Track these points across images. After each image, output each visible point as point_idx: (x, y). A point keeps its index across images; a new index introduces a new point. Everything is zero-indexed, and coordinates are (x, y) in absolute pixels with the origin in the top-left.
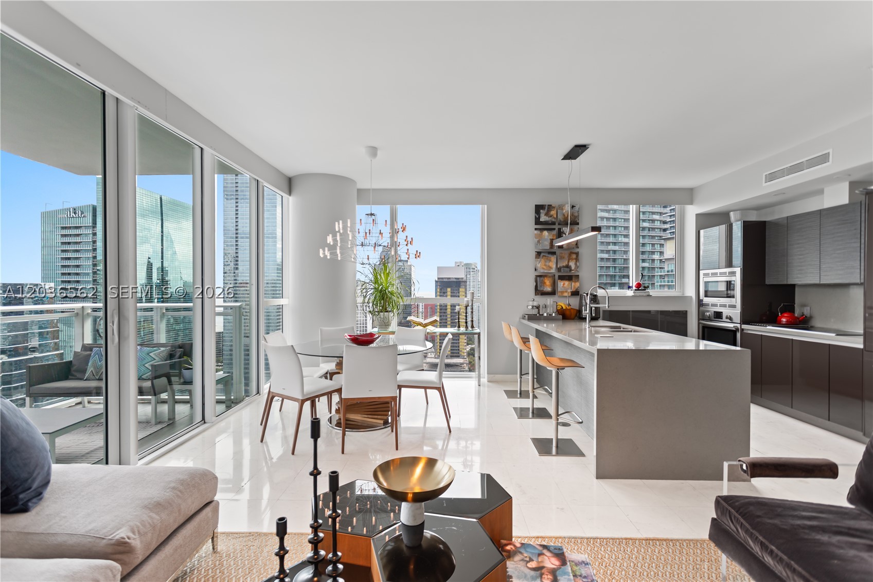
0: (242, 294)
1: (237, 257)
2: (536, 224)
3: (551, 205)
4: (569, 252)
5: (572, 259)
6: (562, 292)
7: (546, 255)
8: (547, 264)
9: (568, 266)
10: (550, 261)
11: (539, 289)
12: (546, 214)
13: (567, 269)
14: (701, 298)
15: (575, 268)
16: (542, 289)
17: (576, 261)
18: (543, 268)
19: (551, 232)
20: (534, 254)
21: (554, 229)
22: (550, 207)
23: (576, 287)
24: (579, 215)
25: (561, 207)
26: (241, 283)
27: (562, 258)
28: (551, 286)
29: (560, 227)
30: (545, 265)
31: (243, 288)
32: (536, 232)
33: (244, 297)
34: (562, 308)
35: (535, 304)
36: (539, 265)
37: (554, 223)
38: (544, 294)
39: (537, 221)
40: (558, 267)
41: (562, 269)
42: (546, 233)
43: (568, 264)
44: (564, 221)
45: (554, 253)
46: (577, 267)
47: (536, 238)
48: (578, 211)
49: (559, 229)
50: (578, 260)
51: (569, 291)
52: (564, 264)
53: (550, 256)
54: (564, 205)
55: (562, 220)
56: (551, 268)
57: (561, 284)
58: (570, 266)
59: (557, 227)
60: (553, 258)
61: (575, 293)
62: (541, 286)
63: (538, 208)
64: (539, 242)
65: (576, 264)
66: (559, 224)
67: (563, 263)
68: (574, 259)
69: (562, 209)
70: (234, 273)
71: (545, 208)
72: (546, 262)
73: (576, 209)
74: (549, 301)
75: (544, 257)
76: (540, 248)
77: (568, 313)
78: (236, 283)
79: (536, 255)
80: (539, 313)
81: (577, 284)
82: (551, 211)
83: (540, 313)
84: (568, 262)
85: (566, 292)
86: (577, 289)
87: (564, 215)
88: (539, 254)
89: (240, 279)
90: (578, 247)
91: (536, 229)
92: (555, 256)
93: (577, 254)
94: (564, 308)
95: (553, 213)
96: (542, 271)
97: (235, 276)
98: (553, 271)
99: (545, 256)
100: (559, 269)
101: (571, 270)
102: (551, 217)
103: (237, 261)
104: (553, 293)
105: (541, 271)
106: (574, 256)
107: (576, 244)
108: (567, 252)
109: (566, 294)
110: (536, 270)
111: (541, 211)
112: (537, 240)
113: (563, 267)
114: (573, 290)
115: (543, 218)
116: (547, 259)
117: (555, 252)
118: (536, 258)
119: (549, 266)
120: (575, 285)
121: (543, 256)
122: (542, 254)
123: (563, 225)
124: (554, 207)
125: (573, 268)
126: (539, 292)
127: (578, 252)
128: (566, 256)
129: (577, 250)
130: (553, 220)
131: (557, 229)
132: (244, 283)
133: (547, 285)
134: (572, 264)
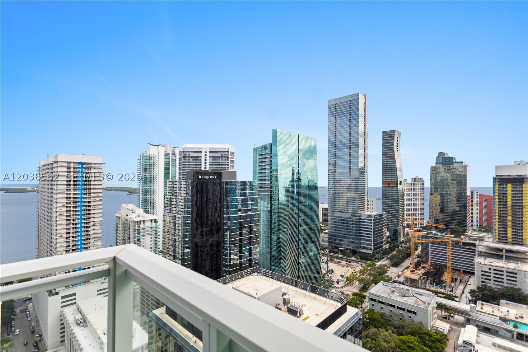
0: (338, 187)
1: (336, 165)
26: (338, 180)
31: (339, 183)
33: (340, 189)
70: (334, 174)
78: (335, 180)
89: (337, 178)
97: (334, 176)
103: (335, 167)
132: (339, 180)
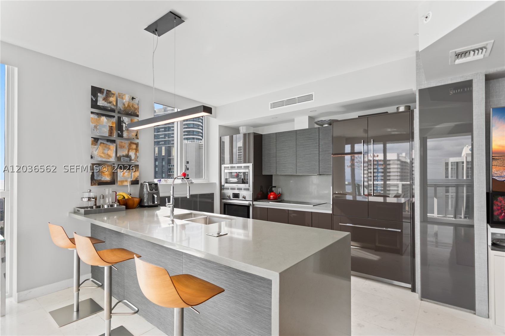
2: (92, 107)
3: (110, 91)
4: (129, 142)
5: (132, 149)
6: (122, 182)
7: (104, 142)
8: (106, 152)
9: (128, 156)
10: (109, 149)
11: (95, 178)
12: (105, 99)
13: (126, 158)
14: (223, 184)
15: (135, 158)
16: (99, 179)
17: (136, 152)
18: (101, 157)
19: (110, 119)
20: (91, 140)
21: (114, 117)
22: (109, 93)
23: (136, 176)
24: (139, 108)
25: (121, 96)
27: (122, 147)
28: (110, 175)
29: (119, 115)
30: (103, 153)
32: (92, 116)
34: (124, 198)
35: (92, 195)
36: (96, 153)
37: (113, 111)
38: (102, 183)
39: (94, 104)
40: (118, 156)
41: (122, 158)
42: (104, 119)
43: (128, 154)
44: (124, 110)
45: (113, 141)
46: (137, 157)
47: (92, 123)
48: (138, 104)
49: (119, 118)
50: (138, 150)
51: (129, 180)
52: (125, 153)
53: (109, 143)
54: (124, 95)
55: (122, 109)
56: (110, 156)
57: (122, 174)
58: (130, 156)
59: (116, 115)
60: (113, 146)
61: (135, 182)
62: (98, 176)
63: (95, 91)
64: (96, 127)
65: (136, 154)
66: (119, 113)
67: (122, 152)
68: (134, 149)
69: (122, 99)
71: (103, 93)
72: (104, 150)
73: (136, 101)
74: (108, 190)
75: (102, 145)
76: (97, 134)
77: (130, 203)
79: (92, 141)
80: (96, 205)
81: (137, 174)
82: (110, 97)
83: (98, 205)
84: (128, 151)
85: (126, 181)
86: (137, 178)
87: (124, 104)
88: (96, 140)
90: (138, 139)
91: (92, 113)
92: (115, 145)
93: (137, 145)
94: (126, 198)
95: (113, 99)
96: (100, 159)
98: (113, 159)
99: (104, 144)
100: (119, 158)
101: (131, 160)
102: (110, 103)
104: (113, 182)
105: (98, 159)
106: (134, 146)
107: (136, 135)
108: (127, 142)
109: (125, 184)
110: (92, 157)
111: (99, 94)
112: (94, 125)
113: (123, 156)
114: (133, 179)
115: (101, 102)
116: (106, 147)
117: (115, 140)
118: (92, 144)
119: (108, 154)
120: (135, 175)
121: (101, 143)
122: (100, 141)
123: (123, 114)
124: (114, 94)
125: (133, 157)
126: (95, 181)
127: (138, 143)
128: (126, 146)
129: (136, 141)
130: (113, 107)
131: (116, 118)
133: (105, 175)
134: (132, 154)
